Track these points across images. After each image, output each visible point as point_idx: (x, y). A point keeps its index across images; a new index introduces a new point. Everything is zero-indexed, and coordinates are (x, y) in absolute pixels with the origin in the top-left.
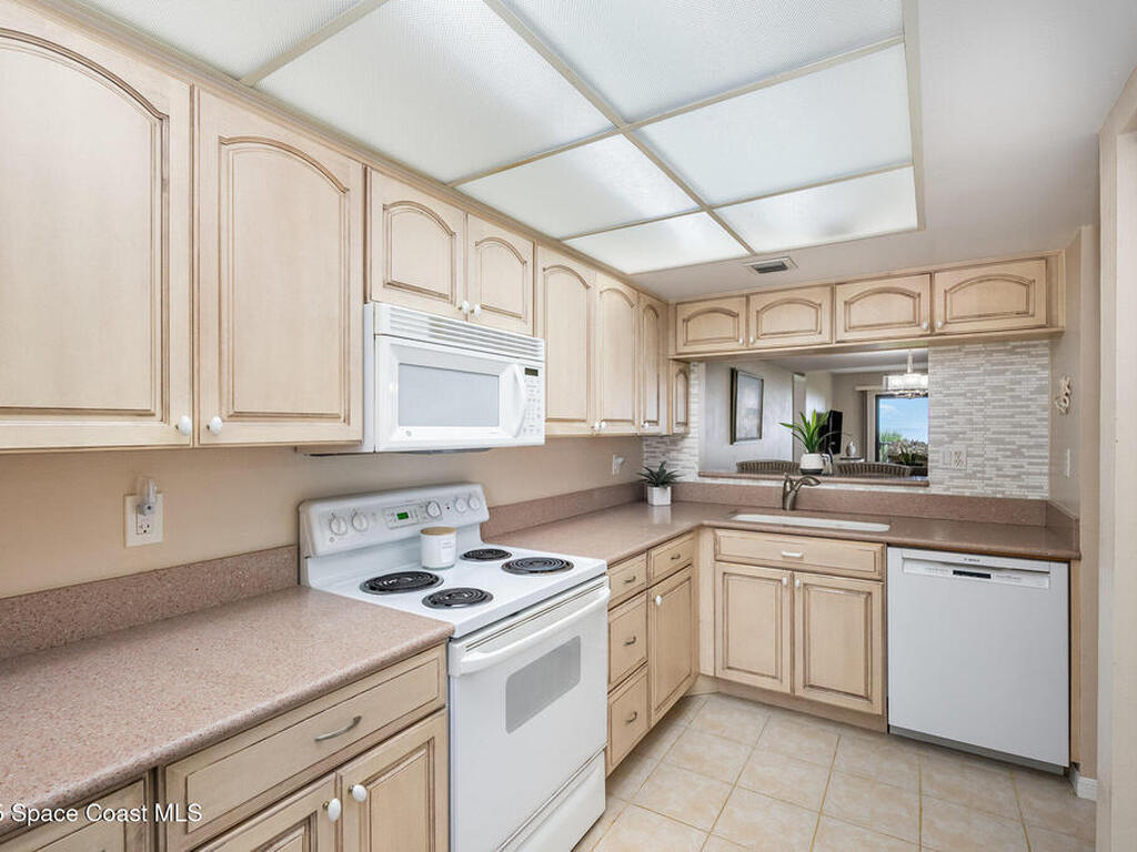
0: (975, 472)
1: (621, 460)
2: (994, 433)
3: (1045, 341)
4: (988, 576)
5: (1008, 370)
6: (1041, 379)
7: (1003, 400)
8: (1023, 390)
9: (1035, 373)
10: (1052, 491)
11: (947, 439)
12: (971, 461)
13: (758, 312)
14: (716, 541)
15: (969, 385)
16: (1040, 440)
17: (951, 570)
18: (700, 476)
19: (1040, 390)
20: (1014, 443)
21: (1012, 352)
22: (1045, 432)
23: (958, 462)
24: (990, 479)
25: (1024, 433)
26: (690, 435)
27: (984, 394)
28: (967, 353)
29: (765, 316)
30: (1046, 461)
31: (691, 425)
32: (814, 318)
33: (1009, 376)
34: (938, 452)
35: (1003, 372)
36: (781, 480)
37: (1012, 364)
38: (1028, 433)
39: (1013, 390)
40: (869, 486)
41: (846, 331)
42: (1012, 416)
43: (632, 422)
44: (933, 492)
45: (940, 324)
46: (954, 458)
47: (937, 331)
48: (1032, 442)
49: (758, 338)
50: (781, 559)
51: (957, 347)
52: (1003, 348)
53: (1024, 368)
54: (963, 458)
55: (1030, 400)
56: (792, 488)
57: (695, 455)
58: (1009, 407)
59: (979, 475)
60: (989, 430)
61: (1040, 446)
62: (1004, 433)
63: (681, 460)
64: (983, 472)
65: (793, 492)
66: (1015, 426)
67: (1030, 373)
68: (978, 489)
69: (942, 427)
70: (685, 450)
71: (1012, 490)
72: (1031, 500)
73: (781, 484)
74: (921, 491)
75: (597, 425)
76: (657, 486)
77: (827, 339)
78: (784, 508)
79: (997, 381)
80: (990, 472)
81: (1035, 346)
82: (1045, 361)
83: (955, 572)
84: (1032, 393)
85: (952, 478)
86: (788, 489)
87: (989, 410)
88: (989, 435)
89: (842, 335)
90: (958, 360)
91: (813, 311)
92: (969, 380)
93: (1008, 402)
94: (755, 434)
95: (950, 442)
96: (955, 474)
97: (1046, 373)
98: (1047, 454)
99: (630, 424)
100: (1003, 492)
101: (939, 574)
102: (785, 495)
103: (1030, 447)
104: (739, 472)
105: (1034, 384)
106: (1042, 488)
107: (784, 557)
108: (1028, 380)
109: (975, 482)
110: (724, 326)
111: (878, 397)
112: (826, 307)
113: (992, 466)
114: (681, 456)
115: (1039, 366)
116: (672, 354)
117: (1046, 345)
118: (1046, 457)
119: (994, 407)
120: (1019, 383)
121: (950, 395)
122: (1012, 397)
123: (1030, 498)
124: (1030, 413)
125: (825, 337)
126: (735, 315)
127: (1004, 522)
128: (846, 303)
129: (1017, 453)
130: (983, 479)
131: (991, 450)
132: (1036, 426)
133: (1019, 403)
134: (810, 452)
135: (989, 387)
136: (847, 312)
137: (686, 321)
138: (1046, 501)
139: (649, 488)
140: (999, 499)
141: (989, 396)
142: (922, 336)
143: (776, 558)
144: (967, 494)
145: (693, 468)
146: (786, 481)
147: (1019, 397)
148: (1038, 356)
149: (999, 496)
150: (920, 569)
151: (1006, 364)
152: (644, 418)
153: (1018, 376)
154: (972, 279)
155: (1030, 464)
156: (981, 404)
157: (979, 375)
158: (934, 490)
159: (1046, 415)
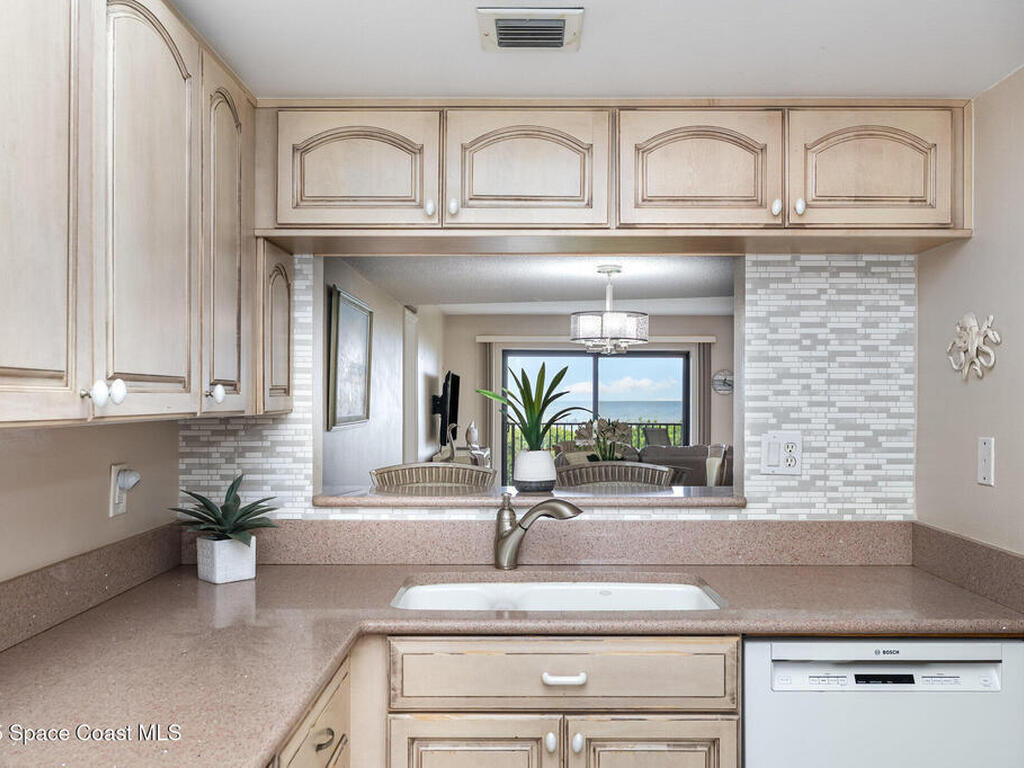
0: (815, 478)
1: (132, 480)
2: (842, 410)
3: (911, 258)
4: (909, 679)
5: (859, 303)
6: (903, 320)
7: (853, 354)
8: (882, 336)
9: (897, 309)
10: (919, 506)
11: (774, 421)
12: (809, 459)
13: (464, 148)
14: (392, 667)
15: (804, 325)
16: (903, 421)
17: (851, 673)
18: (315, 505)
19: (902, 339)
20: (866, 427)
21: (865, 271)
22: (908, 407)
23: (791, 462)
24: (835, 489)
25: (881, 410)
26: (292, 416)
27: (826, 342)
28: (804, 269)
29: (481, 159)
30: (912, 456)
31: (295, 393)
32: (577, 173)
33: (861, 312)
34: (758, 444)
35: (852, 306)
36: (489, 507)
37: (867, 292)
38: (886, 410)
39: (867, 337)
40: (648, 512)
41: (637, 206)
42: (866, 382)
43: (184, 383)
44: (751, 517)
45: (800, 207)
46: (784, 455)
47: (793, 219)
48: (892, 424)
49: (464, 205)
50: (541, 692)
51: (788, 257)
52: (853, 264)
53: (883, 300)
54: (797, 453)
55: (890, 354)
56: (515, 525)
57: (304, 460)
58: (862, 365)
59: (820, 483)
60: (833, 404)
61: (901, 433)
62: (853, 410)
63: (272, 472)
64: (825, 478)
65: (519, 532)
66: (869, 399)
67: (888, 308)
68: (821, 508)
69: (765, 398)
70: (279, 449)
71: (865, 508)
72: (892, 524)
73: (492, 515)
74: (732, 516)
75: (100, 391)
76: (221, 536)
77: (602, 220)
78: (498, 566)
79: (845, 319)
80: (836, 477)
81: (897, 264)
82: (910, 289)
83: (859, 679)
84: (893, 343)
85: (780, 489)
86: (507, 527)
87: (835, 372)
88: (834, 413)
89: (630, 215)
90: (787, 280)
91: (577, 157)
92: (807, 317)
93: (861, 358)
94: (359, 412)
95: (777, 427)
96: (785, 483)
97: (910, 311)
98: (912, 445)
99: (180, 386)
100: (852, 512)
101: (834, 685)
102: (500, 538)
103: (889, 434)
104: (380, 490)
105: (894, 328)
106: (904, 501)
107: (548, 686)
108: (888, 320)
109: (816, 497)
110: (390, 172)
111: (506, 353)
112: (601, 153)
113: (839, 467)
114: (274, 463)
115: (902, 297)
116: (264, 225)
117: (911, 264)
118: (908, 450)
119: (842, 365)
120: (875, 325)
121: (780, 342)
122: (865, 348)
123: (890, 518)
124: (888, 376)
125: (598, 215)
126: (416, 150)
127: (858, 562)
128: (637, 149)
129: (872, 444)
130: (824, 490)
131: (837, 440)
132: (896, 399)
133: (873, 360)
134: (532, 448)
135: (833, 331)
136: (642, 170)
137: (301, 150)
138: (913, 524)
139: (203, 544)
140: (850, 524)
141: (834, 346)
142: (767, 227)
143: (530, 691)
144: (803, 518)
145: (301, 488)
146: (503, 509)
147: (875, 348)
148: (900, 281)
149: (847, 518)
150: (799, 679)
151: (858, 292)
152: (212, 373)
153: (874, 314)
154: (847, 130)
155: (890, 462)
156: (822, 359)
157: (819, 308)
158: (755, 513)
159: (910, 379)
